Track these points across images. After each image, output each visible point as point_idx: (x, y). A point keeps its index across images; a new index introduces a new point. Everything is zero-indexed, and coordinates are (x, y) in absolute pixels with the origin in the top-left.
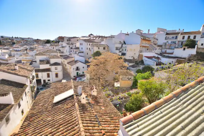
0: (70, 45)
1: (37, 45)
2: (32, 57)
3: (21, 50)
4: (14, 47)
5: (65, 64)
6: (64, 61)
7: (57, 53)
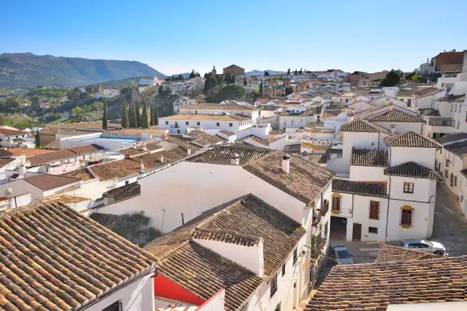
1: (352, 94)
2: (332, 135)
3: (304, 110)
4: (288, 101)
5: (449, 175)
6: (448, 161)
7: (420, 124)
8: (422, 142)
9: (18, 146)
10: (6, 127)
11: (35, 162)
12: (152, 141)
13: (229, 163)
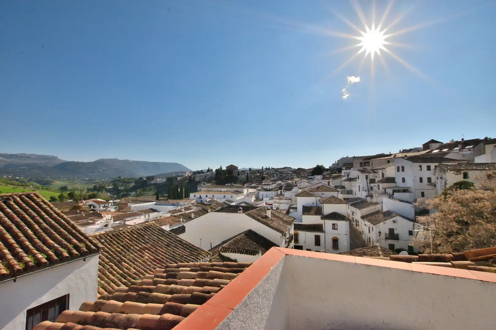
0: (368, 174)
1: (298, 179)
2: (290, 201)
3: (273, 188)
4: (263, 184)
5: (355, 220)
6: (353, 212)
7: (337, 192)
8: (339, 202)
9: (105, 210)
10: (99, 200)
11: (116, 219)
12: (187, 206)
13: (236, 212)
